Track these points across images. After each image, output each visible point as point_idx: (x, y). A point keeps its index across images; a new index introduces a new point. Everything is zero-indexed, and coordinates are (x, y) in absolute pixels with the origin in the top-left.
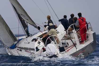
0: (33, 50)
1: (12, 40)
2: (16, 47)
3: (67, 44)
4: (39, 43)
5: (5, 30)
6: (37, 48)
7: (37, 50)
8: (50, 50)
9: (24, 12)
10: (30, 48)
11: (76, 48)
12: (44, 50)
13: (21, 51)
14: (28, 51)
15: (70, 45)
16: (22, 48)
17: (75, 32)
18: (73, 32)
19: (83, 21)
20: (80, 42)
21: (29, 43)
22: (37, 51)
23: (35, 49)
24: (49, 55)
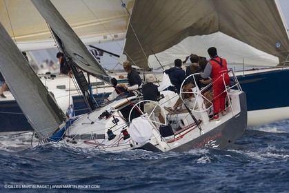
0: (102, 137)
1: (54, 120)
2: (64, 136)
3: (180, 122)
4: (116, 121)
5: (38, 95)
6: (110, 132)
7: (111, 136)
8: (138, 131)
9: (79, 45)
10: (95, 135)
11: (200, 129)
12: (126, 135)
13: (74, 143)
14: (91, 141)
15: (186, 124)
16: (78, 137)
17: (199, 92)
18: (194, 92)
19: (222, 66)
20: (210, 117)
21: (92, 123)
22: (110, 139)
23: (106, 135)
24: (137, 144)
